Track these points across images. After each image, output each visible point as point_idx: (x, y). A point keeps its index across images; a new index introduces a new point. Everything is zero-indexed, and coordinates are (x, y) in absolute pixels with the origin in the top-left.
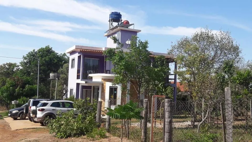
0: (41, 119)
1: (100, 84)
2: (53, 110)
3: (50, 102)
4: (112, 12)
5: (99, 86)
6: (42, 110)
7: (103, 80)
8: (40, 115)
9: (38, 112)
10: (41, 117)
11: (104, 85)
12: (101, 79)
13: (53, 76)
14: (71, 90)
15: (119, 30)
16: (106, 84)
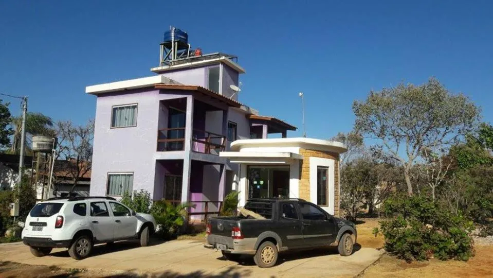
1: (295, 160)
5: (290, 165)
7: (301, 153)
11: (305, 162)
13: (46, 145)
14: (110, 176)
15: (217, 63)
16: (309, 160)
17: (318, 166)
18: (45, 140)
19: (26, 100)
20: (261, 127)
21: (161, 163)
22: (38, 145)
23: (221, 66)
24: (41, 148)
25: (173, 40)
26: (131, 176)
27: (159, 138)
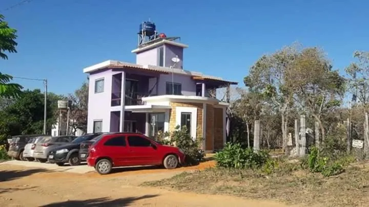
1: (167, 109)
4: (145, 22)
7: (171, 105)
12: (168, 103)
14: (95, 122)
15: (161, 45)
16: (175, 109)
17: (182, 113)
18: (63, 102)
19: (46, 81)
20: (201, 85)
21: (112, 113)
22: (60, 105)
23: (164, 47)
24: (62, 107)
25: (143, 30)
26: (101, 121)
27: (112, 98)
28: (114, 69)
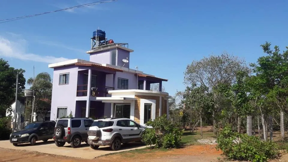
0: (109, 142)
1: (133, 100)
2: (120, 130)
3: (115, 120)
4: (98, 30)
5: (130, 103)
6: (110, 131)
7: (136, 97)
8: (106, 136)
9: (103, 133)
10: (110, 139)
11: (138, 101)
12: (134, 96)
13: (30, 94)
15: (115, 49)
16: (140, 100)
17: (145, 104)
18: (30, 91)
20: (143, 81)
21: (78, 102)
22: (27, 94)
24: (28, 96)
25: (96, 36)
26: (66, 109)
27: (78, 90)
28: (80, 67)
